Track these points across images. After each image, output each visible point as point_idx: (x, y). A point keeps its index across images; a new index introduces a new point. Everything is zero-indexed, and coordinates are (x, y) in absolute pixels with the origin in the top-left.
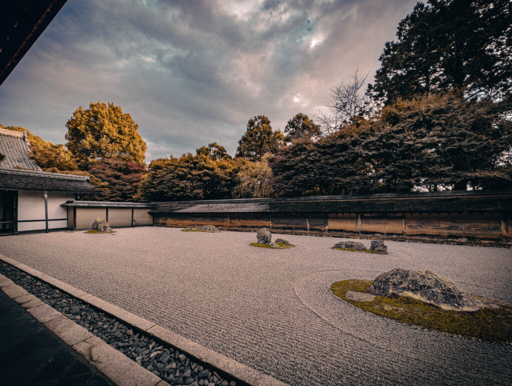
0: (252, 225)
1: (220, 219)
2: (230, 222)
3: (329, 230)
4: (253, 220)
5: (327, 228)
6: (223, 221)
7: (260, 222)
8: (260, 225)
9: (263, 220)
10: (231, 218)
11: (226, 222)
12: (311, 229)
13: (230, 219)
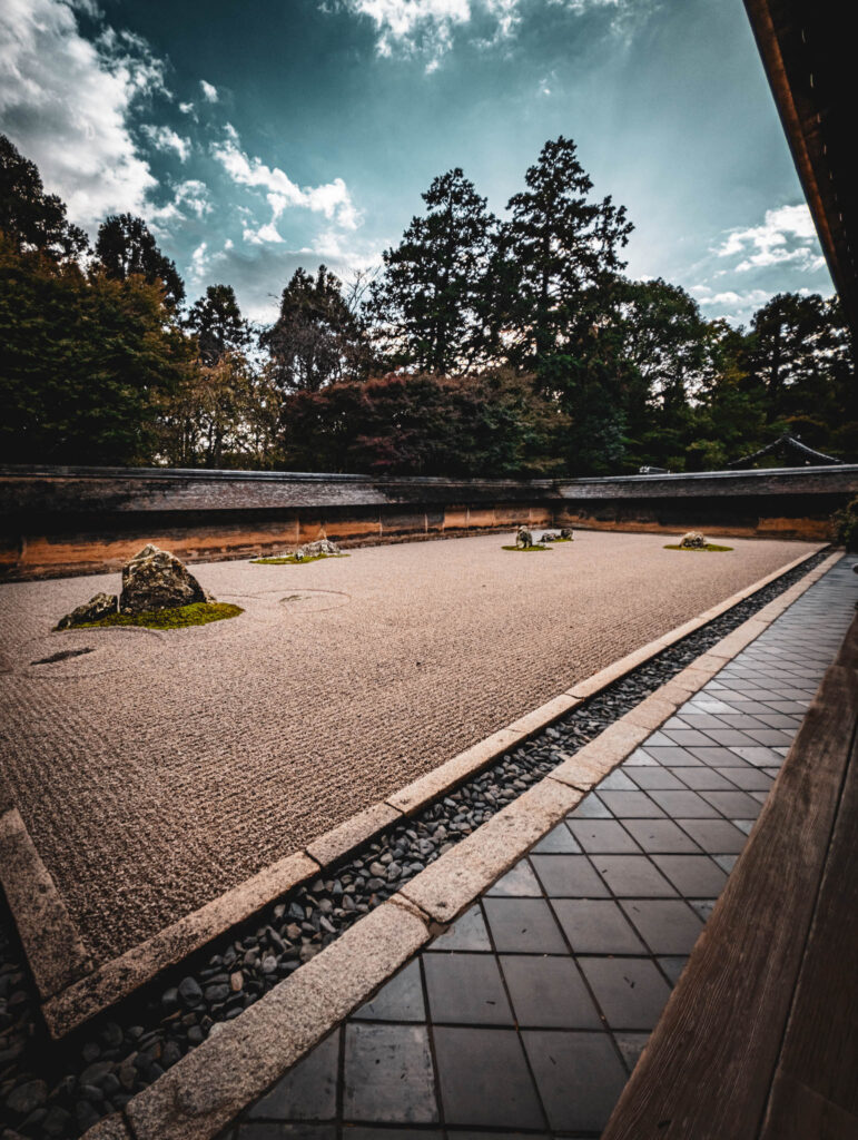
0: (349, 533)
1: (275, 525)
2: (301, 532)
3: (446, 529)
4: (350, 521)
5: (444, 526)
6: (283, 531)
7: (364, 524)
8: (364, 531)
9: (368, 522)
10: (302, 523)
11: (293, 533)
12: (430, 531)
13: (301, 525)
